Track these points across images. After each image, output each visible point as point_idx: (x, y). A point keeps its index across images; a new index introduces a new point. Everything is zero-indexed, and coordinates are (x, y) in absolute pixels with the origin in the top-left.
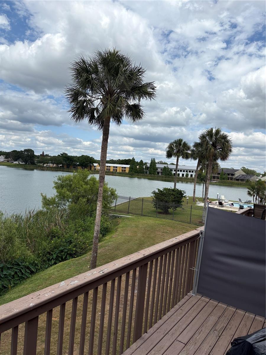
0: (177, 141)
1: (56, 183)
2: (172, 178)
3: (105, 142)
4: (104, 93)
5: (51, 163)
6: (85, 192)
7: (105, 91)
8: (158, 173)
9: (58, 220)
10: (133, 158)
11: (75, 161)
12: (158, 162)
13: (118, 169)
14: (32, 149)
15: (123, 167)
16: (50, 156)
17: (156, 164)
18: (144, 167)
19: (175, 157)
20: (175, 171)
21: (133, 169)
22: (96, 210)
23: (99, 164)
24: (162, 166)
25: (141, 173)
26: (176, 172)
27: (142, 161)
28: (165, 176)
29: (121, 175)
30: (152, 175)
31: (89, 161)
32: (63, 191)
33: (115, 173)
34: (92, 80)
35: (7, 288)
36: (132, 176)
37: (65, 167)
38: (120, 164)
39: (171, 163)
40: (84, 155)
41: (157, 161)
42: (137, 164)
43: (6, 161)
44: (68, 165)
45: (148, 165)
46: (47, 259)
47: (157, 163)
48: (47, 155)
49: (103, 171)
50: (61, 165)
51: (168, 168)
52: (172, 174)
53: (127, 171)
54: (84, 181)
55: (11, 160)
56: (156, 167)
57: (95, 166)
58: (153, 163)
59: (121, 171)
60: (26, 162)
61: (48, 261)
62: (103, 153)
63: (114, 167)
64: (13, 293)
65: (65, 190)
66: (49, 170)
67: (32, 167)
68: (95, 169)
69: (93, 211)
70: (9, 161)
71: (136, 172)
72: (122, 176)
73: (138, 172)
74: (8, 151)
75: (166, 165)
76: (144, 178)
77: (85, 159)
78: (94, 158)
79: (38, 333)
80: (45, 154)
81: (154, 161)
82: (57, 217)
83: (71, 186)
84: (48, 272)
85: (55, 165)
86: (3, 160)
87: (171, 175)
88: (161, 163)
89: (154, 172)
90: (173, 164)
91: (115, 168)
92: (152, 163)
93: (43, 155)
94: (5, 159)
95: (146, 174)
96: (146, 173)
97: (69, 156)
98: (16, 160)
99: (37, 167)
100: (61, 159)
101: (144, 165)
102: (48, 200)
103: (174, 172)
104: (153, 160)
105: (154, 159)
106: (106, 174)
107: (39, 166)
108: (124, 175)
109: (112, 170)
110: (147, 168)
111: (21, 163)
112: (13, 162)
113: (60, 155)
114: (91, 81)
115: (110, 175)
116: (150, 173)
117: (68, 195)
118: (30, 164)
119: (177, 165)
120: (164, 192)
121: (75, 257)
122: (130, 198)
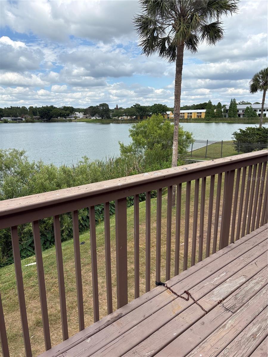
0: (264, 71)
1: (131, 131)
2: (257, 120)
3: (178, 74)
4: (176, 17)
5: (125, 115)
6: (160, 137)
7: (177, 13)
8: (239, 115)
9: (136, 165)
10: (210, 101)
11: (148, 111)
12: (239, 103)
13: (193, 115)
14: (107, 103)
15: (198, 113)
16: (124, 109)
17: (237, 106)
18: (223, 110)
19: (261, 90)
20: (260, 111)
21: (209, 114)
22: (171, 154)
23: (173, 112)
24: (245, 107)
25: (219, 117)
26: (262, 113)
27: (219, 103)
28: (248, 118)
29: (196, 121)
30: (232, 118)
31: (162, 110)
32: (138, 138)
33: (190, 120)
34: (162, 2)
35: (97, 221)
36: (209, 121)
37: (139, 118)
38: (194, 109)
39: (255, 102)
40: (157, 104)
41: (237, 102)
42: (214, 108)
43: (84, 118)
44: (141, 116)
45: (228, 108)
46: (129, 199)
47: (237, 104)
48: (121, 108)
49: (177, 108)
50: (135, 117)
51: (252, 109)
52: (256, 115)
53: (203, 116)
54: (158, 127)
55: (89, 116)
56: (236, 109)
57: (168, 115)
58: (233, 104)
59: (196, 117)
60: (102, 116)
61: (130, 201)
62: (177, 88)
63: (188, 113)
64: (103, 225)
65: (140, 137)
66: (124, 123)
67: (108, 121)
68: (169, 117)
69: (169, 156)
70: (88, 117)
71: (213, 117)
72: (198, 122)
73: (215, 116)
74: (85, 108)
75: (249, 106)
76: (223, 122)
77: (158, 108)
78: (166, 106)
79: (128, 256)
80: (119, 107)
81: (235, 102)
82: (135, 161)
83: (145, 132)
84: (131, 210)
85: (129, 117)
86: (82, 117)
87: (255, 117)
88: (243, 103)
89: (234, 114)
90: (257, 103)
91: (190, 115)
92: (231, 104)
93: (117, 108)
94: (84, 116)
95: (224, 118)
96: (225, 116)
97: (141, 106)
98: (93, 116)
99: (113, 121)
100: (134, 111)
101: (223, 108)
102: (126, 148)
103: (258, 113)
104: (233, 101)
105: (234, 99)
106: (180, 122)
107: (115, 120)
108: (200, 121)
109: (186, 117)
110: (226, 111)
111: (98, 118)
112: (91, 118)
113: (133, 106)
114: (160, 4)
115: (184, 122)
116: (229, 117)
117: (143, 142)
118: (106, 118)
119: (263, 103)
120: (247, 132)
121: (154, 198)
122: (207, 142)
